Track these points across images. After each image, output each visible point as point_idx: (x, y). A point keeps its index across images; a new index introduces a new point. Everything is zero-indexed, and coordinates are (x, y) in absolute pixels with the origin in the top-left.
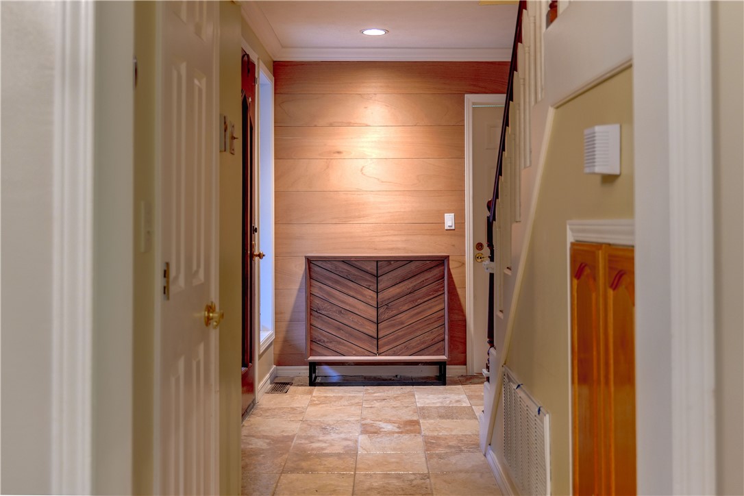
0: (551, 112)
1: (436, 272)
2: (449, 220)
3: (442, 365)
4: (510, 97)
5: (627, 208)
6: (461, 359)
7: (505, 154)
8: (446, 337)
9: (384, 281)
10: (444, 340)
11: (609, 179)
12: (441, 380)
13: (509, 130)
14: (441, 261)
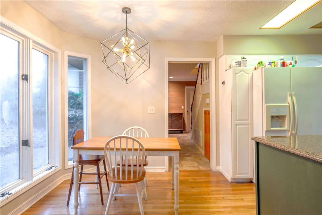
0: (201, 96)
1: (181, 115)
2: (183, 107)
3: (181, 130)
4: (196, 87)
5: (209, 107)
6: (184, 129)
7: (194, 98)
8: (183, 126)
9: (173, 117)
10: (182, 126)
11: (208, 104)
12: (182, 133)
13: (195, 95)
14: (182, 114)
